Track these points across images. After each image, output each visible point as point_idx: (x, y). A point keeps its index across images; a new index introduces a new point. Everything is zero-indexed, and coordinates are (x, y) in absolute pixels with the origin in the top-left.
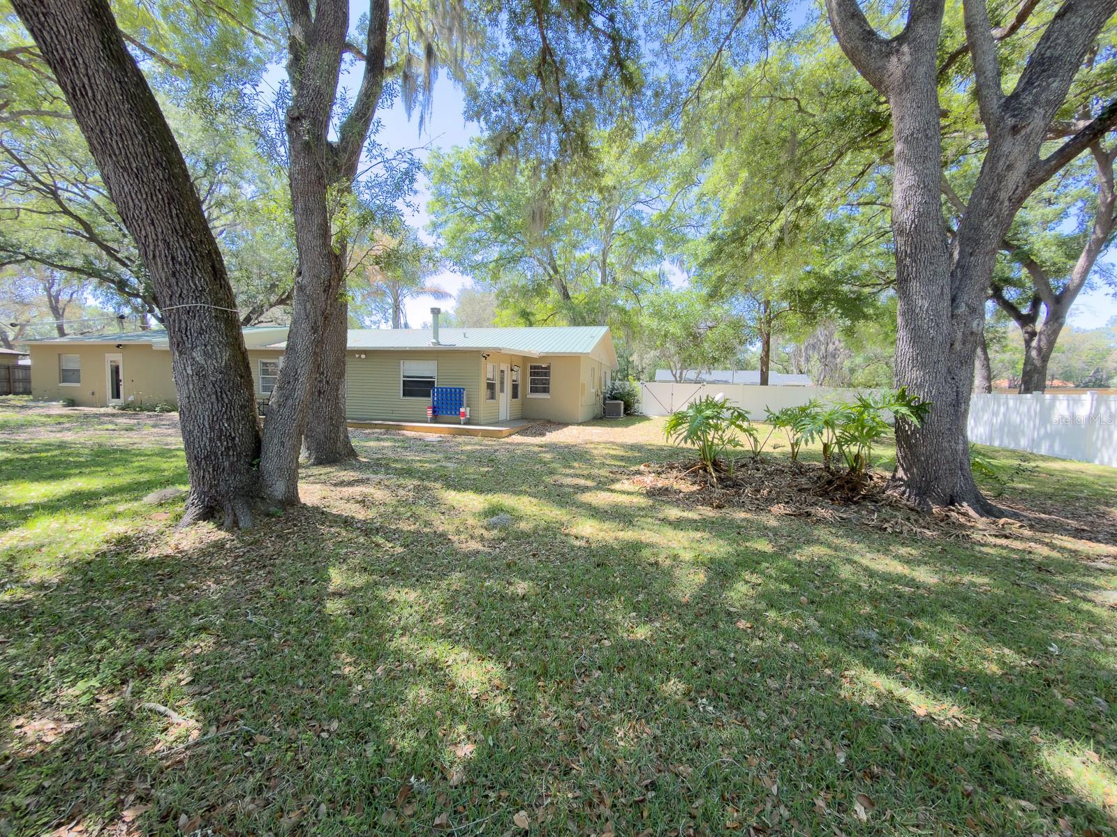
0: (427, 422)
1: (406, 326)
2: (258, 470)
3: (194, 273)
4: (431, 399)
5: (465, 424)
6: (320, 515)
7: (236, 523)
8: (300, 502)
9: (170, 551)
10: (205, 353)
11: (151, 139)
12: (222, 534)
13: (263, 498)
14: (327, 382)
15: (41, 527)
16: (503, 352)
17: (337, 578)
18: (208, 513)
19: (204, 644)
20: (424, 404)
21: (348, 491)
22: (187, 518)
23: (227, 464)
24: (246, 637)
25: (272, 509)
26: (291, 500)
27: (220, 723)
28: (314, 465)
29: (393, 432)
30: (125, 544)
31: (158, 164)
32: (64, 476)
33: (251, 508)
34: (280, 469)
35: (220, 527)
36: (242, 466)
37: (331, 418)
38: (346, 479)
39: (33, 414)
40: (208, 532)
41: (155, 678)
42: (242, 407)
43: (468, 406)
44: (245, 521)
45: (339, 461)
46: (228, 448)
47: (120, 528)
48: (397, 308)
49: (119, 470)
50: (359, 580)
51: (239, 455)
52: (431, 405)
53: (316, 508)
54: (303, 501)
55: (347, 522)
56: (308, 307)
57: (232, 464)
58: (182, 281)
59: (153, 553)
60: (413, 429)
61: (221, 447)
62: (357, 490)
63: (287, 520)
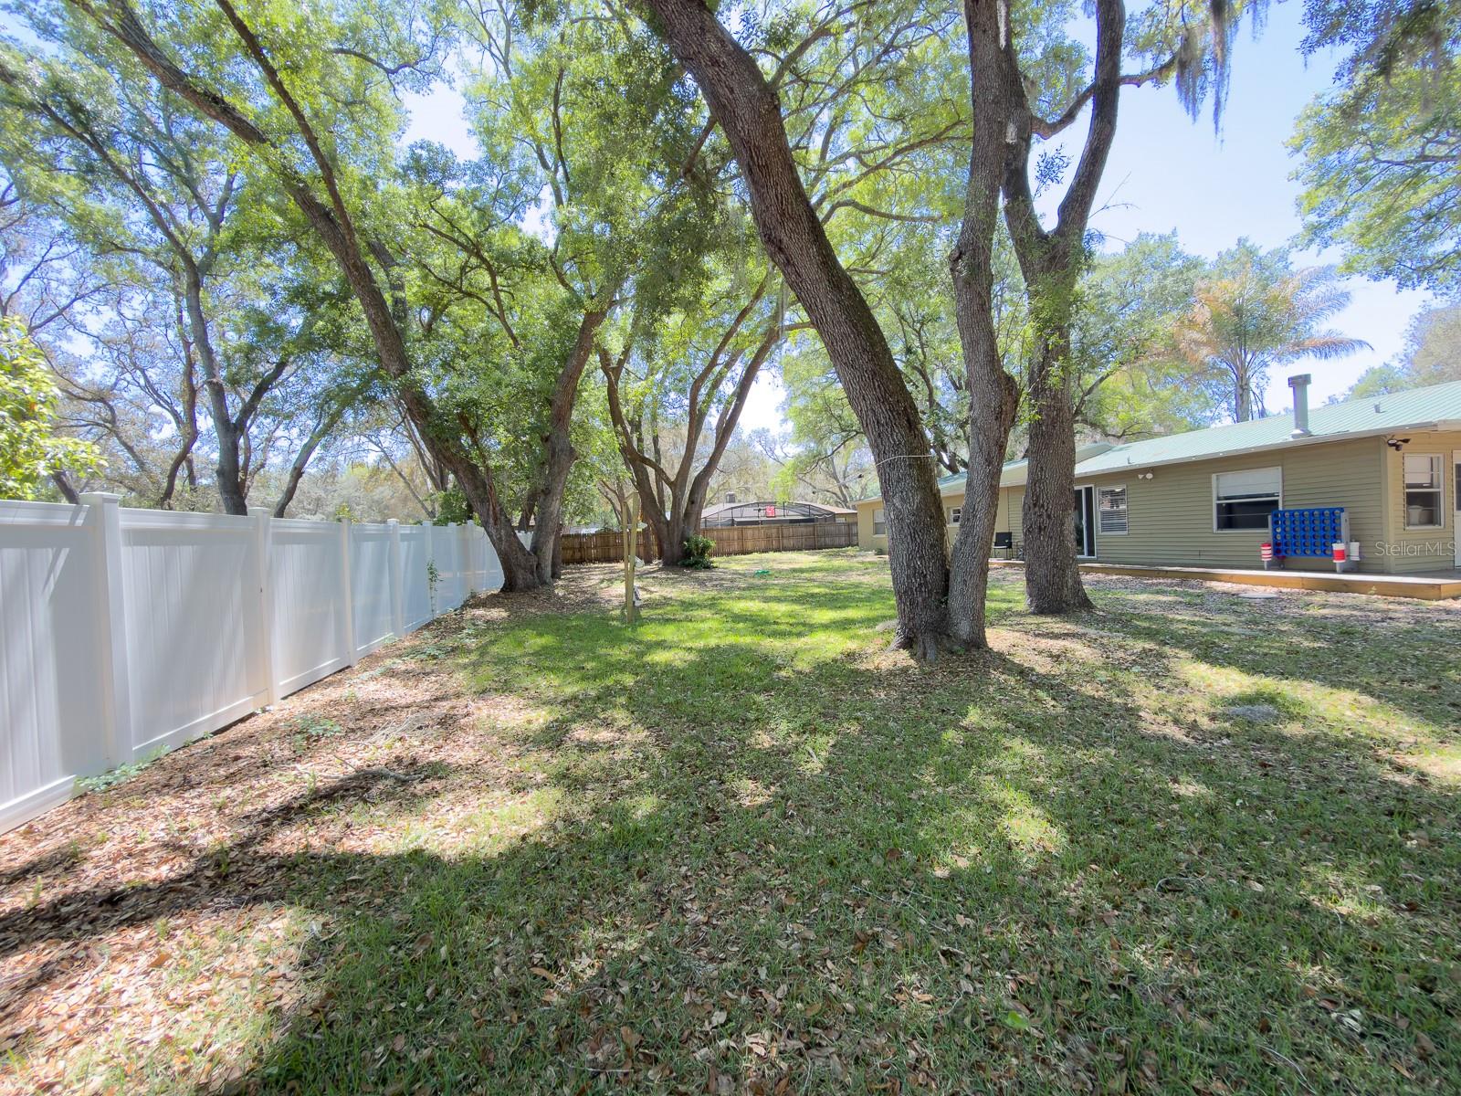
0: (1261, 568)
1: (1263, 413)
2: (946, 609)
3: (892, 430)
4: (1269, 530)
5: (1345, 572)
6: (1002, 661)
7: (925, 655)
8: (986, 645)
9: (871, 667)
10: (903, 500)
11: (859, 334)
12: (912, 662)
13: (948, 636)
14: (1049, 517)
15: (818, 637)
16: (1441, 428)
17: (974, 716)
18: (908, 643)
19: (854, 728)
20: (1258, 540)
21: (1045, 643)
22: (893, 645)
23: (920, 599)
24: (878, 733)
25: (956, 648)
26: (977, 643)
27: (832, 771)
28: (1033, 613)
29: (1194, 582)
30: (851, 656)
31: (864, 350)
32: (845, 607)
33: (937, 642)
34: (964, 608)
35: (912, 656)
36: (932, 602)
37: (1054, 560)
38: (1056, 631)
39: (854, 562)
40: (904, 658)
41: (818, 736)
42: (932, 546)
43: (1353, 538)
44: (931, 655)
45: (1065, 612)
46: (920, 585)
47: (852, 645)
48: (1243, 388)
49: (878, 606)
50: (992, 723)
51: (930, 592)
52: (1270, 539)
53: (1000, 654)
54: (990, 645)
55: (1023, 673)
56: (981, 438)
57: (924, 600)
58: (885, 440)
59: (863, 667)
60: (1230, 579)
61: (916, 582)
62: (1056, 645)
63: (966, 660)
